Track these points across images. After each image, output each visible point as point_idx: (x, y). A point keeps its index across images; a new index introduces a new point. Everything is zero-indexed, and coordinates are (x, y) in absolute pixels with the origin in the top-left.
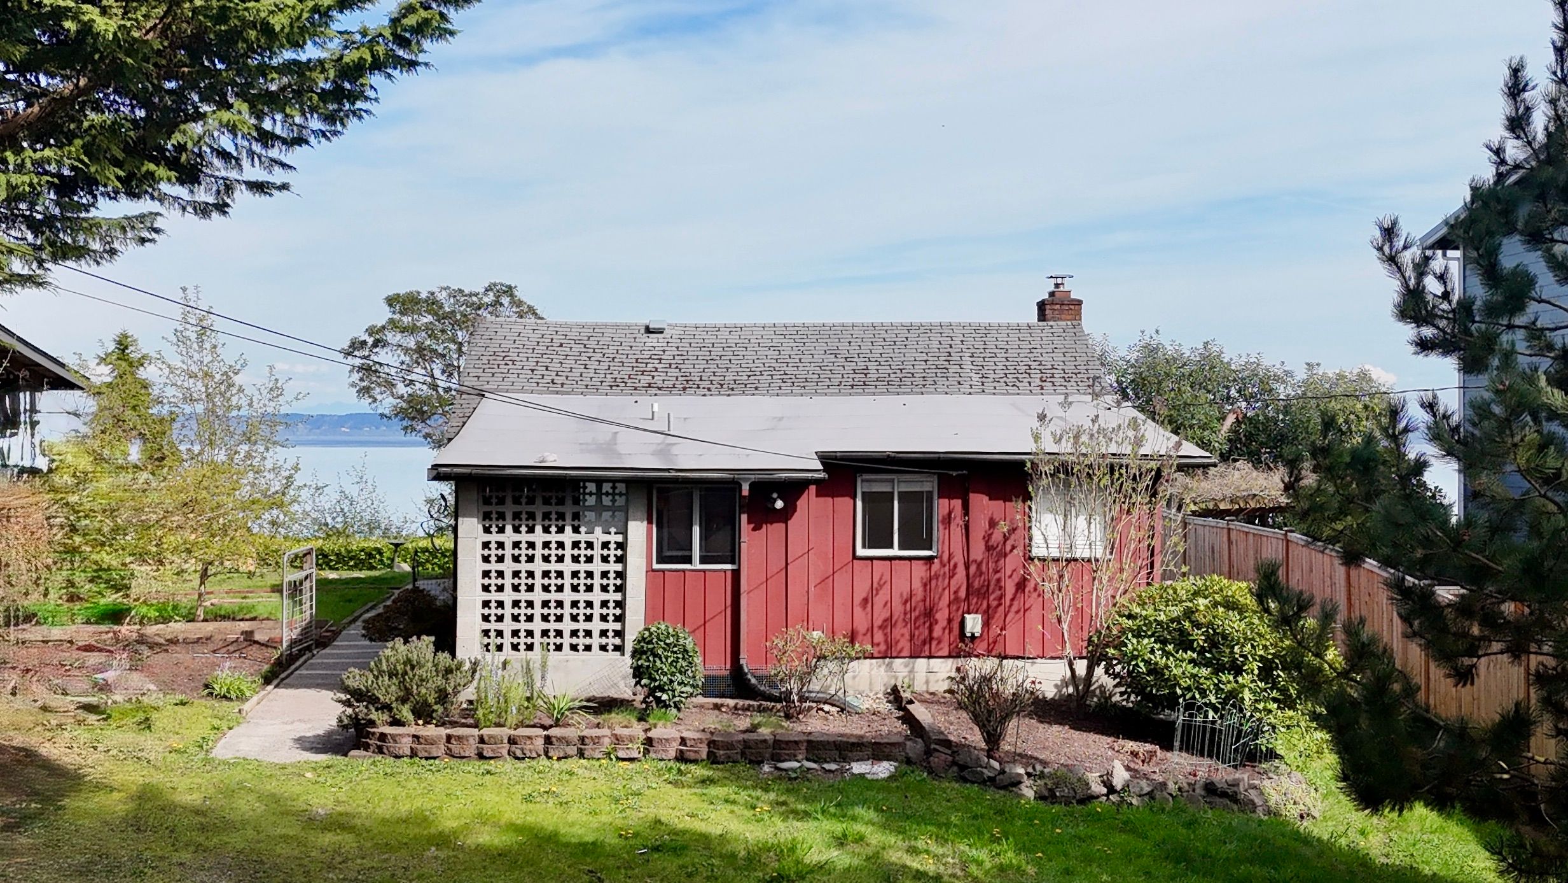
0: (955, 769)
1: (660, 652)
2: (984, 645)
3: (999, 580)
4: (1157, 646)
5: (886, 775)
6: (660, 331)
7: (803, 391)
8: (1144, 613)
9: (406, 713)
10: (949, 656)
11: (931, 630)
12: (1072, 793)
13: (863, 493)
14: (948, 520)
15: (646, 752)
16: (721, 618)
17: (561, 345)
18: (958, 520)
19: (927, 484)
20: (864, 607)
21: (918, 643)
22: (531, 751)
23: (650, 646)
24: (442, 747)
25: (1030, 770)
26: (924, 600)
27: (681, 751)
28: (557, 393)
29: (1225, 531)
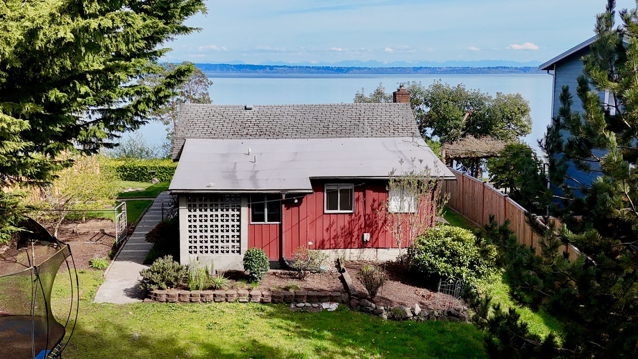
0: (359, 306)
1: (254, 260)
2: (371, 244)
3: (376, 221)
4: (432, 255)
5: (334, 309)
6: (250, 109)
7: (304, 136)
8: (428, 243)
9: (164, 285)
10: (358, 248)
11: (351, 239)
12: (401, 317)
13: (327, 190)
14: (357, 200)
15: (250, 300)
16: (275, 241)
17: (213, 116)
18: (361, 199)
19: (351, 187)
20: (327, 231)
21: (347, 244)
22: (209, 300)
23: (250, 258)
24: (177, 298)
25: (386, 308)
26: (349, 229)
27: (262, 299)
28: (213, 138)
29: (462, 176)
